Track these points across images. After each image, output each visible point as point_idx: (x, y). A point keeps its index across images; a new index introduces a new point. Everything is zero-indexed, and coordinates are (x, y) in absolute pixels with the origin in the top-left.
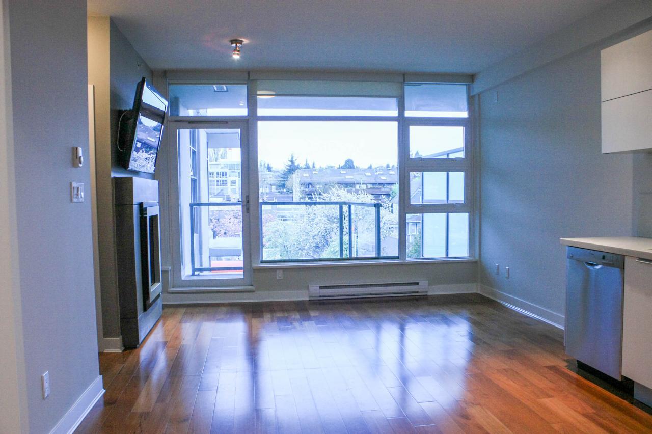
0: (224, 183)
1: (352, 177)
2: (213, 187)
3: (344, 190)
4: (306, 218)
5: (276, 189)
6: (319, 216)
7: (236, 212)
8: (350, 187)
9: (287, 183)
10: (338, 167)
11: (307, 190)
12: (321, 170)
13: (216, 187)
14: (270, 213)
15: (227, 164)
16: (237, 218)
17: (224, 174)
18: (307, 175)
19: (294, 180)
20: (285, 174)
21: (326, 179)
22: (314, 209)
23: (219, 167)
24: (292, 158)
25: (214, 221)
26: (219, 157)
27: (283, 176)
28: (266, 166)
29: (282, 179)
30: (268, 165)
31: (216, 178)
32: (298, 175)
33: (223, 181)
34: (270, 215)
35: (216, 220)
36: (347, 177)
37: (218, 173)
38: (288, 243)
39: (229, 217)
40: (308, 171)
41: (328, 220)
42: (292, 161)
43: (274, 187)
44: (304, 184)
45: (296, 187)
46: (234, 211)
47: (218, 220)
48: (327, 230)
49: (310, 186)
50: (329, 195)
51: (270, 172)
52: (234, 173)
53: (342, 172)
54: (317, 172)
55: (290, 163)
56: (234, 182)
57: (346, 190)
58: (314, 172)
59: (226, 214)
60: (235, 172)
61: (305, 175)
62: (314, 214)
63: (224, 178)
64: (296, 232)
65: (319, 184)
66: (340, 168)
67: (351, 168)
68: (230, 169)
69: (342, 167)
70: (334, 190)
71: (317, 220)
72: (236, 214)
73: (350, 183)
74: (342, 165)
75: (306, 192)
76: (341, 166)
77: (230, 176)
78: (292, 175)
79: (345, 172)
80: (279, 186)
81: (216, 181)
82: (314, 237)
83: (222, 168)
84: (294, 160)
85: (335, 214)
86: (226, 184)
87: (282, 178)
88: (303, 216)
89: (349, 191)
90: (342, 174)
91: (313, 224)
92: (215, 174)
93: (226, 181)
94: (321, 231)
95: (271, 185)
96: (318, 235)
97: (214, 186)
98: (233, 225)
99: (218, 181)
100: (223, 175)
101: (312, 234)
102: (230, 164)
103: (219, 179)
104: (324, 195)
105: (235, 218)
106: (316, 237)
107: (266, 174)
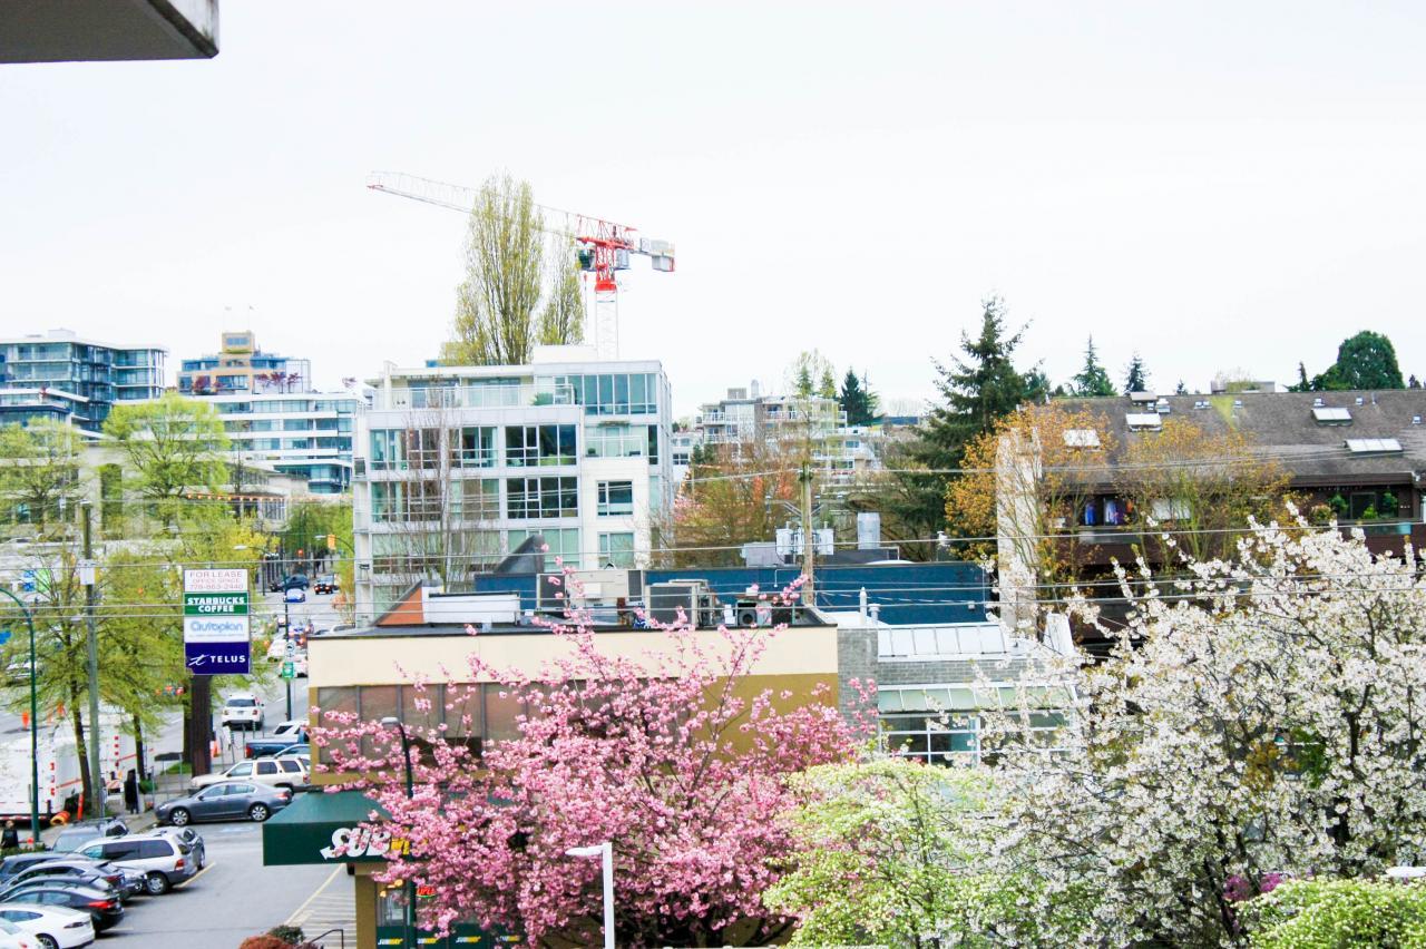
0: (560, 497)
1: (1391, 444)
2: (484, 524)
3: (1347, 537)
4: (1071, 739)
5: (886, 531)
6: (1163, 727)
7: (591, 690)
8: (1381, 510)
9: (958, 492)
10: (1296, 381)
11: (1087, 536)
12: (1182, 403)
13: (504, 522)
14: (827, 698)
15: (575, 379)
16: (599, 732)
17: (558, 441)
18: (1090, 438)
19: (1002, 470)
20: (943, 435)
21: (1216, 465)
22: (1130, 670)
23: (526, 393)
24: (990, 329)
25: (445, 753)
26: (535, 329)
27: (929, 448)
28: (839, 386)
29: (924, 470)
30: (851, 381)
31: (501, 470)
32: (1027, 437)
33: (549, 483)
34: (829, 713)
35: (461, 750)
36: (1357, 445)
37: (514, 435)
38: (941, 924)
39: (548, 725)
40: (1096, 410)
41: (1232, 754)
42: (986, 349)
43: (869, 522)
44: (1069, 498)
45: (1012, 515)
46: (582, 683)
47: (475, 746)
48: (1229, 831)
49: (1110, 514)
50: (1240, 575)
51: (862, 430)
52: (620, 437)
53: (1322, 414)
54: (1154, 419)
55: (976, 364)
56: (619, 493)
57: (1358, 532)
58: (1133, 419)
59: (527, 709)
60: (625, 425)
61: (1072, 437)
62: (1133, 708)
63: (555, 468)
64: (1003, 842)
65: (1170, 494)
66: (1304, 387)
67: (1379, 385)
68: (592, 410)
69: (1320, 383)
70: (1271, 534)
71: (1151, 751)
72: (594, 704)
73: (1380, 488)
74: (1322, 372)
75: (1082, 549)
76: (1310, 378)
77: (592, 453)
78: (985, 443)
79: (1341, 414)
80: (908, 515)
81: (503, 486)
82: (1132, 874)
83: (541, 401)
84: (1003, 339)
85: (1280, 709)
86: (572, 502)
87: (922, 458)
88: (1057, 720)
89: (1379, 543)
90: (1326, 423)
91: (1121, 785)
92: (500, 442)
93: (571, 482)
94: (1186, 835)
95: (856, 507)
96: (1160, 858)
97: (494, 516)
98: (574, 786)
99: (515, 486)
100: (548, 450)
101: (1117, 855)
102: (591, 379)
103: (521, 472)
104: (1200, 568)
105: (588, 731)
106: (1149, 880)
107: (838, 442)
